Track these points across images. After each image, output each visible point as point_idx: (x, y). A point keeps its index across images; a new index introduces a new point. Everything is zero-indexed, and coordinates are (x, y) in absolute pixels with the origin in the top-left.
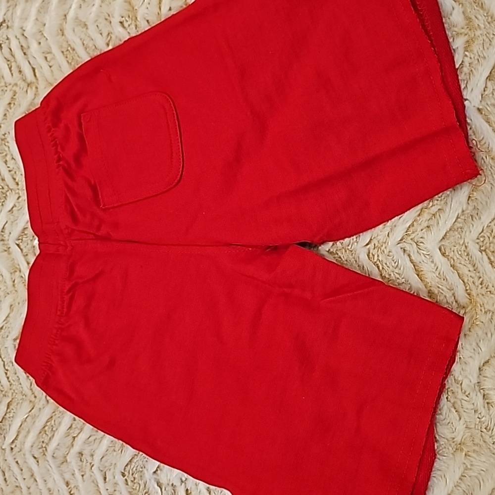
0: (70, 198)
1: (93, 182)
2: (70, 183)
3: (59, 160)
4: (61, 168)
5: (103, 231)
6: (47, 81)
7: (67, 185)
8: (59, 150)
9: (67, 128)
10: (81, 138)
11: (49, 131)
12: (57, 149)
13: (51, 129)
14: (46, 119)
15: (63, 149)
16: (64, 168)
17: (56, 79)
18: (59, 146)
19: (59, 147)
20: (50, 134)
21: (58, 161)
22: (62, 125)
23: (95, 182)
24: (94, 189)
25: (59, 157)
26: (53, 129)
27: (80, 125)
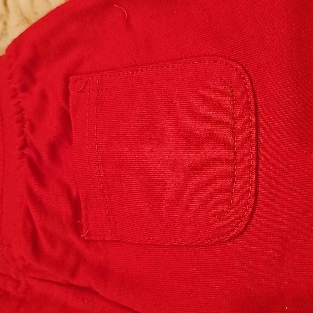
0: (33, 214)
1: (74, 193)
2: (36, 188)
3: (25, 145)
4: (25, 159)
5: (81, 280)
6: (22, 15)
7: (31, 193)
8: (26, 130)
9: (44, 96)
10: (65, 118)
11: (14, 96)
12: (22, 126)
13: (17, 94)
14: (11, 77)
15: (33, 129)
16: (30, 160)
17: (36, 13)
18: (27, 123)
19: (27, 125)
20: (16, 101)
21: (22, 148)
22: (36, 90)
23: (78, 194)
24: (75, 204)
25: (25, 140)
26: (20, 94)
27: (66, 94)
